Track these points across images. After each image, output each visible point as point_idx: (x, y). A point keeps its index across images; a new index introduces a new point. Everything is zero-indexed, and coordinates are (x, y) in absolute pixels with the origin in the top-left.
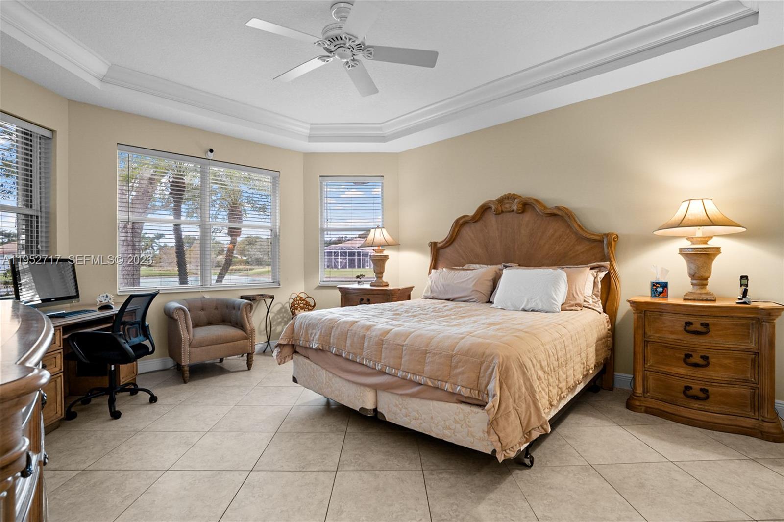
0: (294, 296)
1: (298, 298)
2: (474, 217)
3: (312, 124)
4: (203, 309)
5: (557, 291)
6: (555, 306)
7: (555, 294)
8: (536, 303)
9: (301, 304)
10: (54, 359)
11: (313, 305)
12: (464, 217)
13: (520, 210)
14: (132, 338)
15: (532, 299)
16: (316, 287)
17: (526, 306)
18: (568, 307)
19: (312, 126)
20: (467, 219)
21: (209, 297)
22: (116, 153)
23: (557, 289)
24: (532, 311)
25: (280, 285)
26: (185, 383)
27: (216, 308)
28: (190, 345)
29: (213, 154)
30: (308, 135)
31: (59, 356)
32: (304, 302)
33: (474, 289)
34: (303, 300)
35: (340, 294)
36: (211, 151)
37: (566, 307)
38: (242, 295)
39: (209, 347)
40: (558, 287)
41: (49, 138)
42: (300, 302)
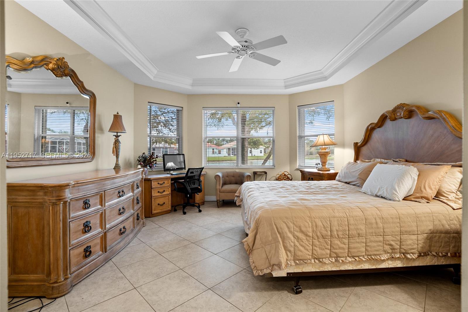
0: (280, 173)
1: (283, 175)
2: (377, 124)
3: (284, 80)
4: (233, 177)
5: (401, 183)
6: (394, 196)
7: (398, 186)
8: (383, 191)
9: (284, 178)
10: (168, 189)
11: (291, 179)
12: (371, 124)
13: (406, 116)
14: (192, 185)
15: (382, 188)
16: (295, 169)
17: (377, 193)
18: (413, 198)
19: (285, 80)
20: (373, 126)
21: (238, 171)
22: (202, 112)
23: (400, 182)
24: (382, 197)
25: (275, 167)
26: (218, 208)
27: (239, 177)
28: (219, 192)
29: (239, 104)
30: (284, 86)
31: (169, 188)
32: (287, 177)
33: (359, 177)
34: (286, 176)
35: (301, 174)
36: (239, 103)
37: (411, 198)
38: (254, 171)
39: (228, 193)
40: (403, 181)
41: (182, 110)
42: (284, 177)
